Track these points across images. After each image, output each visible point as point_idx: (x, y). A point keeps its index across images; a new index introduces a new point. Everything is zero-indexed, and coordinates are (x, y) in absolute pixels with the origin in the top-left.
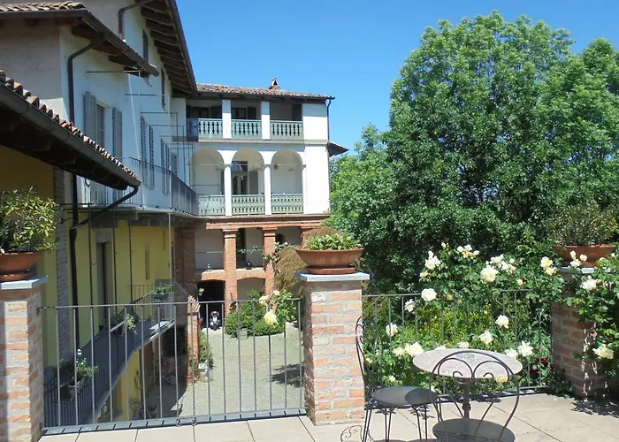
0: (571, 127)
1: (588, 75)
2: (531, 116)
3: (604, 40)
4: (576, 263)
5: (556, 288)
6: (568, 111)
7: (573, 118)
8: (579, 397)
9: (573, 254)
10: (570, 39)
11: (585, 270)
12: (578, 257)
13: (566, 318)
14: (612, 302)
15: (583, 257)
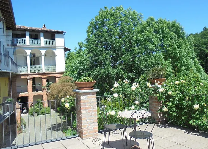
0: (144, 44)
1: (148, 27)
2: (133, 40)
3: (153, 17)
4: (156, 84)
5: (151, 92)
6: (143, 39)
7: (144, 41)
8: (158, 124)
9: (155, 81)
10: (143, 17)
11: (159, 86)
12: (157, 82)
13: (153, 100)
14: (166, 95)
15: (159, 82)
